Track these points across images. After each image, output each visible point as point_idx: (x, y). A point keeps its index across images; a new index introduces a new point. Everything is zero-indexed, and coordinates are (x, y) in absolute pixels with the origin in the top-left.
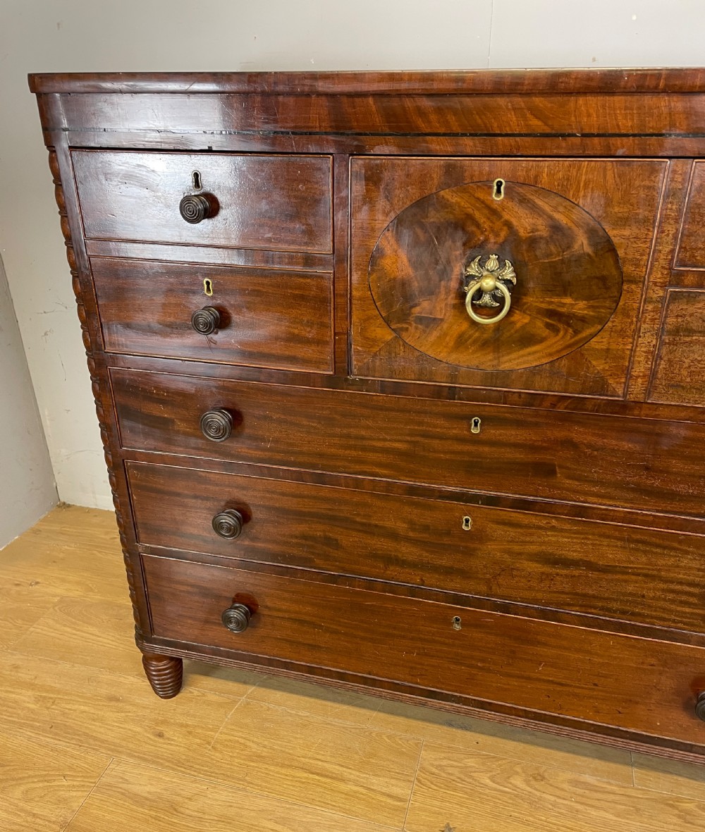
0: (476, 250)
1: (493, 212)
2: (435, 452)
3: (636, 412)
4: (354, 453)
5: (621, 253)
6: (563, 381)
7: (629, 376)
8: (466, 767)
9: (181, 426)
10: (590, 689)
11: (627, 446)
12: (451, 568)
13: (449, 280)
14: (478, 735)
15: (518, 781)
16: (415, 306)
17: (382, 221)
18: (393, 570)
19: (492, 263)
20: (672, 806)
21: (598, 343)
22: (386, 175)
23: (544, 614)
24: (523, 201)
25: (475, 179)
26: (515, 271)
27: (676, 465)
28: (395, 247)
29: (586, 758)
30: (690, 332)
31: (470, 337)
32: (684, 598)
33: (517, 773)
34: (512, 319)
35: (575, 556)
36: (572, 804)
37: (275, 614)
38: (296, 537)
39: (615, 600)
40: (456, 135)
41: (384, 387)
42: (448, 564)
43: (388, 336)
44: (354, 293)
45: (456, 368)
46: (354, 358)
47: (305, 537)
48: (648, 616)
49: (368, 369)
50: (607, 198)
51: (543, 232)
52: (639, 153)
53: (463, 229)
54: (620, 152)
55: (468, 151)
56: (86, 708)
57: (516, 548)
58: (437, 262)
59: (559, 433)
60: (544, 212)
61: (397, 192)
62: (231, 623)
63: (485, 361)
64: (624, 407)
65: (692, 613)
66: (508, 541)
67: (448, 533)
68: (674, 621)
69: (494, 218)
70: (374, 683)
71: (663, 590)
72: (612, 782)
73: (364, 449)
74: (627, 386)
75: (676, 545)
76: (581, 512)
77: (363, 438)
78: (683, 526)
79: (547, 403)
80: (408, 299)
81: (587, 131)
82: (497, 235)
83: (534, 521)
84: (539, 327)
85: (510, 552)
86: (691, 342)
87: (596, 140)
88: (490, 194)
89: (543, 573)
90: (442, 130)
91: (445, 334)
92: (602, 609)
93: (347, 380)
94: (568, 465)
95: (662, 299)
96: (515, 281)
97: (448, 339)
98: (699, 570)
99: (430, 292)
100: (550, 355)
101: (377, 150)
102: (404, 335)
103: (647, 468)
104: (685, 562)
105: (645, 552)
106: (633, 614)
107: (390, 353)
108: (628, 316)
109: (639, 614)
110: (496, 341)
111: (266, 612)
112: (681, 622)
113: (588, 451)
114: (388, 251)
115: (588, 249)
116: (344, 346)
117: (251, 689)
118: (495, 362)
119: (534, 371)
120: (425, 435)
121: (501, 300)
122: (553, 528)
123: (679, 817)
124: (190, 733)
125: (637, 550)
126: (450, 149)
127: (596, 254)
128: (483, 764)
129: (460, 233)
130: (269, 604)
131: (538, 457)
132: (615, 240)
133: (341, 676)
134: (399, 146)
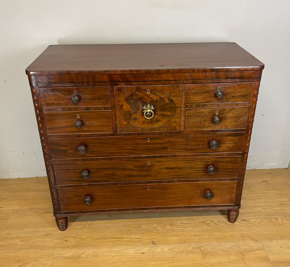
0: (145, 104)
1: (148, 96)
2: (139, 148)
3: (183, 133)
4: (119, 151)
5: (175, 102)
6: (167, 129)
7: (180, 126)
8: (154, 227)
9: (70, 151)
10: (182, 198)
11: (182, 140)
12: (146, 175)
13: (139, 110)
14: (155, 218)
15: (168, 227)
16: (132, 116)
17: (123, 99)
18: (131, 179)
19: (149, 106)
20: (204, 223)
21: (173, 120)
22: (123, 89)
23: (169, 182)
24: (154, 93)
25: (143, 90)
26: (154, 107)
27: (192, 143)
28: (126, 104)
29: (183, 217)
30: (191, 116)
31: (145, 121)
32: (199, 171)
33: (167, 225)
34: (154, 117)
35: (174, 166)
36: (182, 228)
37: (99, 197)
38: (104, 175)
39: (184, 175)
40: (138, 81)
41: (126, 135)
42: (145, 174)
43: (126, 123)
44: (117, 114)
45: (143, 128)
46: (118, 129)
47: (107, 175)
48: (192, 177)
49: (122, 131)
50: (171, 92)
51: (159, 99)
52: (175, 84)
53: (141, 100)
54: (172, 83)
55: (141, 84)
56: (40, 239)
57: (161, 167)
58: (136, 107)
59: (168, 140)
60: (159, 95)
61: (126, 93)
62: (87, 202)
63: (149, 126)
64: (180, 132)
65: (201, 175)
66: (159, 166)
67: (144, 167)
68: (197, 177)
69: (148, 97)
70: (128, 210)
71: (194, 171)
72: (190, 221)
73: (121, 150)
74: (180, 128)
75: (195, 160)
76: (175, 156)
77: (121, 147)
78: (196, 156)
79: (164, 133)
80: (131, 115)
81: (165, 80)
82: (149, 100)
83: (164, 160)
84: (160, 118)
85: (159, 168)
86: (191, 118)
87: (167, 82)
88: (147, 92)
89: (168, 172)
90: (135, 81)
91: (140, 121)
92: (182, 178)
93: (116, 134)
94: (170, 146)
95: (184, 110)
96: (154, 109)
97: (140, 122)
98: (201, 165)
99: (135, 113)
100: (163, 123)
101: (120, 85)
102: (130, 122)
103: (187, 145)
104: (198, 163)
105: (189, 163)
106: (189, 177)
107: (127, 127)
108: (178, 114)
109: (190, 177)
110: (151, 122)
111: (96, 197)
112: (199, 177)
113: (174, 143)
114: (124, 105)
115: (168, 102)
116: (115, 126)
117: (89, 222)
118: (152, 126)
119: (160, 127)
120: (137, 144)
121: (152, 113)
122: (169, 161)
123: (206, 225)
124: (75, 238)
125: (188, 163)
126: (137, 84)
127: (170, 102)
128: (159, 225)
129: (140, 101)
130: (97, 195)
131: (164, 145)
132: (173, 100)
133: (119, 210)
134: (125, 84)
